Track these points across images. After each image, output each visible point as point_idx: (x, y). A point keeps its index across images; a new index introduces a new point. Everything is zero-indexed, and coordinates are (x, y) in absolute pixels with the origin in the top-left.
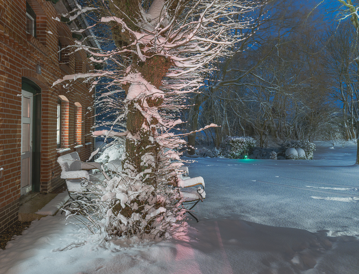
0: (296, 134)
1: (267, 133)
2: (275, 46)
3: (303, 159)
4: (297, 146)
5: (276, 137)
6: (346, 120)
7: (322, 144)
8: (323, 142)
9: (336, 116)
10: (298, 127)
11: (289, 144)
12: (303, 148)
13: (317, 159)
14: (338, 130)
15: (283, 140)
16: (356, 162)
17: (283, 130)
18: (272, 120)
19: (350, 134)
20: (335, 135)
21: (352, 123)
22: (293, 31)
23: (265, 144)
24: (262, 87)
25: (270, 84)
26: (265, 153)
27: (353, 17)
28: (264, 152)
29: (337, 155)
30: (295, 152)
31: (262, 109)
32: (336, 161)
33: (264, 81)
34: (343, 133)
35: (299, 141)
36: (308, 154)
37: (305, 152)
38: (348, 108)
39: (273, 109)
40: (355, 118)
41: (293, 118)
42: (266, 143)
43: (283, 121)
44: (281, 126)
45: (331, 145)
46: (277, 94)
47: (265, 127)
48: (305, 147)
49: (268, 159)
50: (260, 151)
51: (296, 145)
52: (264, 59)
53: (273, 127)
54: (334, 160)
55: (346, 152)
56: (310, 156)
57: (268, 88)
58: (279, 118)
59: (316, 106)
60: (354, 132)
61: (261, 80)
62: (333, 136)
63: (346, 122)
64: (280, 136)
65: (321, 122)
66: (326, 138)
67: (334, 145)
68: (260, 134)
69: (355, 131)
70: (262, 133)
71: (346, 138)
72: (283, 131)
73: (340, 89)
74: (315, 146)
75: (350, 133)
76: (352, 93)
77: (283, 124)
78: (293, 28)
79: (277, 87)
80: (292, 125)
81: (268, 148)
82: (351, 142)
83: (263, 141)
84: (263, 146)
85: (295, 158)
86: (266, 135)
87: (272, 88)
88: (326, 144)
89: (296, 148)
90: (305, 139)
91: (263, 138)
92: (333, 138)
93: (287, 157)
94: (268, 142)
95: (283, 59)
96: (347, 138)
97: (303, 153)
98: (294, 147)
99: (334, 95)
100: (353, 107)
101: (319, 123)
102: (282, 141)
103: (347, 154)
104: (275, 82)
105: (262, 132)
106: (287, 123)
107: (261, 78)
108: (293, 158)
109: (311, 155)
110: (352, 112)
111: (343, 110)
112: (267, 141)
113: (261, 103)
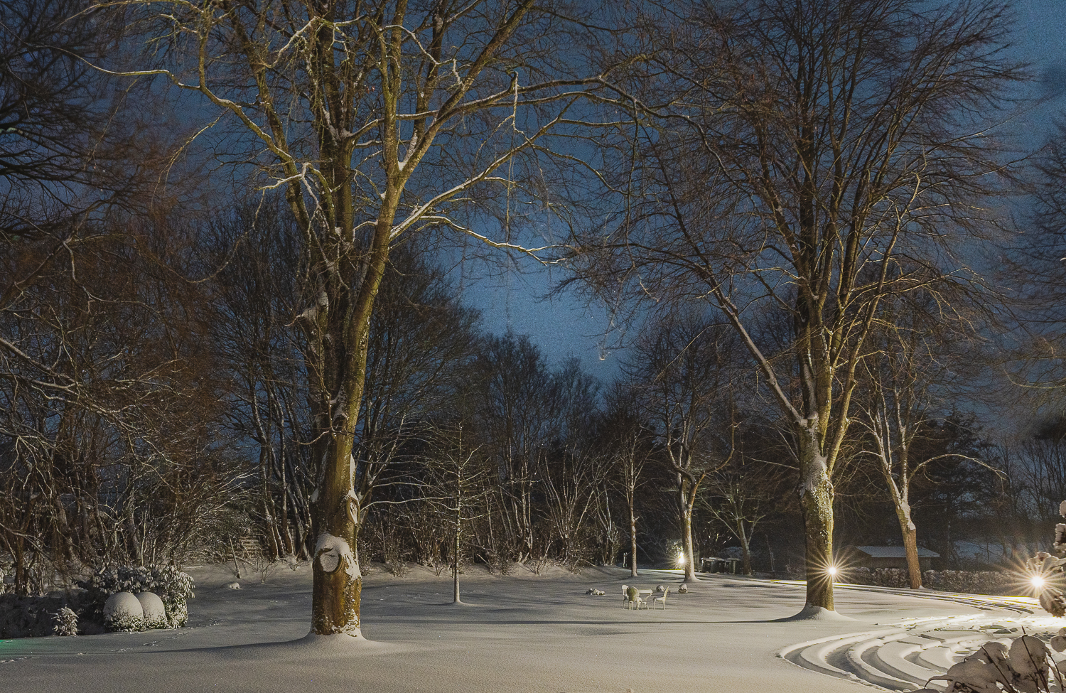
0: (131, 545)
1: (38, 544)
2: (62, 244)
3: (160, 628)
4: (138, 584)
5: (68, 555)
6: (269, 499)
7: (206, 576)
8: (208, 567)
9: (243, 485)
10: (137, 522)
11: (113, 581)
12: (158, 590)
13: (197, 626)
14: (249, 530)
15: (92, 567)
16: (313, 626)
17: (88, 532)
18: (55, 497)
19: (278, 541)
20: (241, 546)
21: (285, 508)
22: (119, 204)
23: (33, 582)
24: (22, 381)
25: (48, 371)
26: (35, 616)
27: (292, 191)
28: (31, 612)
29: (250, 608)
30: (131, 606)
31: (21, 458)
32: (250, 626)
33: (26, 361)
34: (262, 537)
35: (142, 568)
36: (174, 610)
37: (164, 602)
38: (273, 460)
39: (58, 459)
40: (289, 491)
41: (120, 492)
42: (35, 579)
43: (88, 501)
44: (83, 517)
45: (230, 577)
46: (70, 408)
47: (31, 522)
48: (163, 588)
49: (45, 635)
50: (15, 607)
51: (135, 583)
52: (26, 283)
53: (59, 522)
54: (245, 626)
55: (273, 597)
56: (178, 617)
57: (39, 385)
58: (76, 490)
59: (188, 453)
60: (289, 534)
61: (17, 354)
62: (235, 547)
63: (270, 505)
64: (81, 553)
65: (204, 506)
66: (217, 555)
67: (238, 576)
68: (15, 548)
69: (291, 532)
70: (20, 546)
71: (270, 553)
72: (91, 537)
73: (249, 403)
74: (193, 583)
75: (280, 538)
76: (281, 418)
77: (89, 511)
78: (118, 193)
79: (72, 383)
80: (119, 515)
81: (41, 595)
82: (283, 567)
83: (27, 571)
84: (25, 590)
85: (133, 625)
86: (33, 550)
87: (54, 388)
88: (219, 575)
89: (135, 593)
90: (159, 562)
91: (26, 560)
92: (236, 554)
93: (110, 623)
94: (43, 575)
95: (90, 292)
96: (272, 555)
97: (156, 606)
98: (129, 587)
99: (236, 421)
100: (284, 459)
101: (199, 508)
102: (87, 571)
103: (276, 603)
104: (65, 366)
105: (22, 541)
106: (104, 509)
107: (17, 350)
108: (129, 627)
109: (181, 614)
110: (282, 475)
111: (261, 469)
112: (39, 570)
113: (20, 438)
